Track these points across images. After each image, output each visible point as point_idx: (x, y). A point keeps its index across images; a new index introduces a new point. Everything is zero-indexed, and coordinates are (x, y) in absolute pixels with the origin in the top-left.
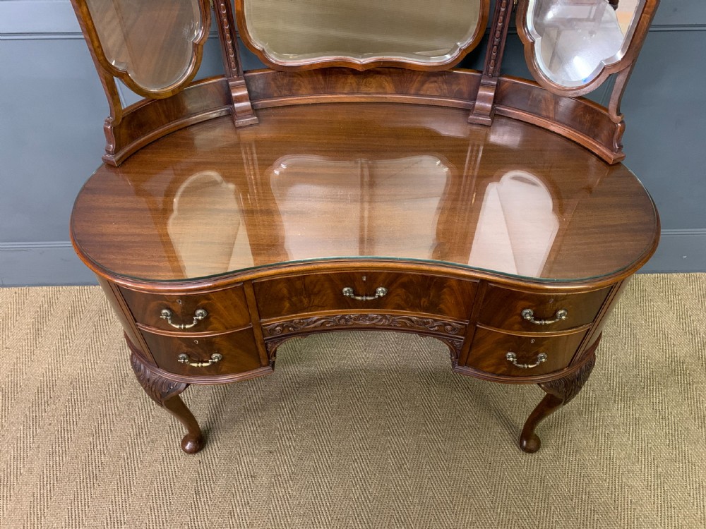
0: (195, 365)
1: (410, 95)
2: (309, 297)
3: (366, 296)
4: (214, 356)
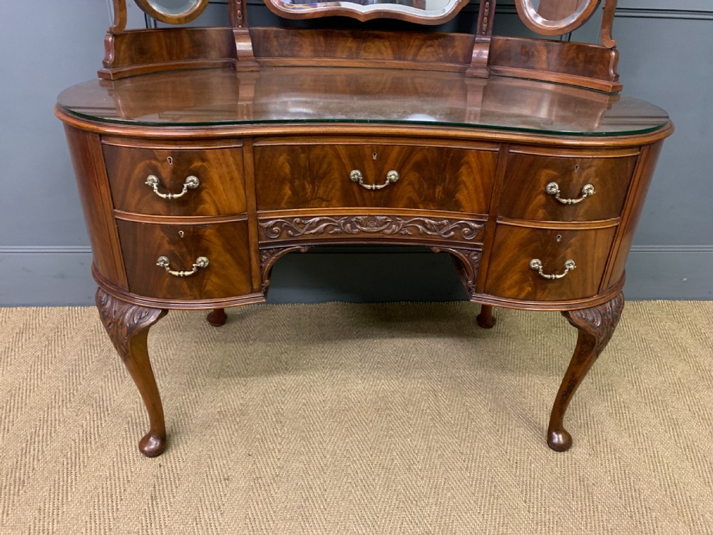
0: (176, 273)
1: (407, 60)
2: (313, 182)
4: (200, 259)
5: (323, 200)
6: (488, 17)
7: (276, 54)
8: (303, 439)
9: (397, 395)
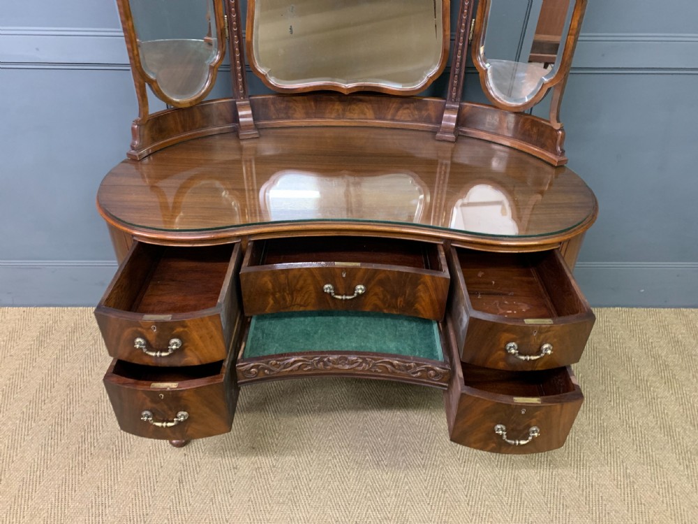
1: (387, 120)
6: (457, 88)
7: (274, 117)
8: (296, 435)
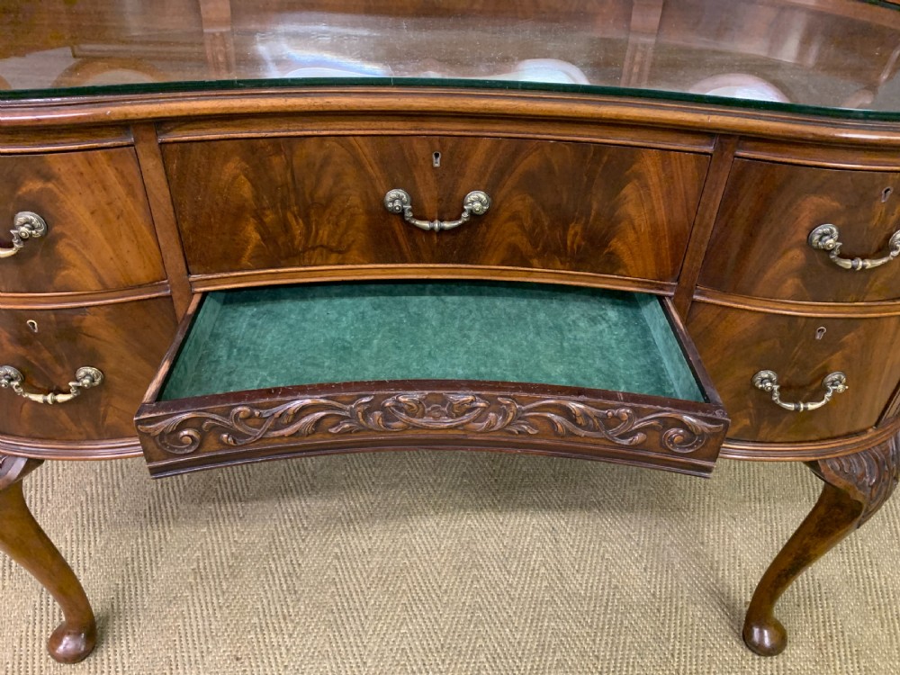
0: (39, 398)
2: (304, 216)
3: (442, 220)
4: (82, 372)
5: (331, 250)
9: (492, 540)
